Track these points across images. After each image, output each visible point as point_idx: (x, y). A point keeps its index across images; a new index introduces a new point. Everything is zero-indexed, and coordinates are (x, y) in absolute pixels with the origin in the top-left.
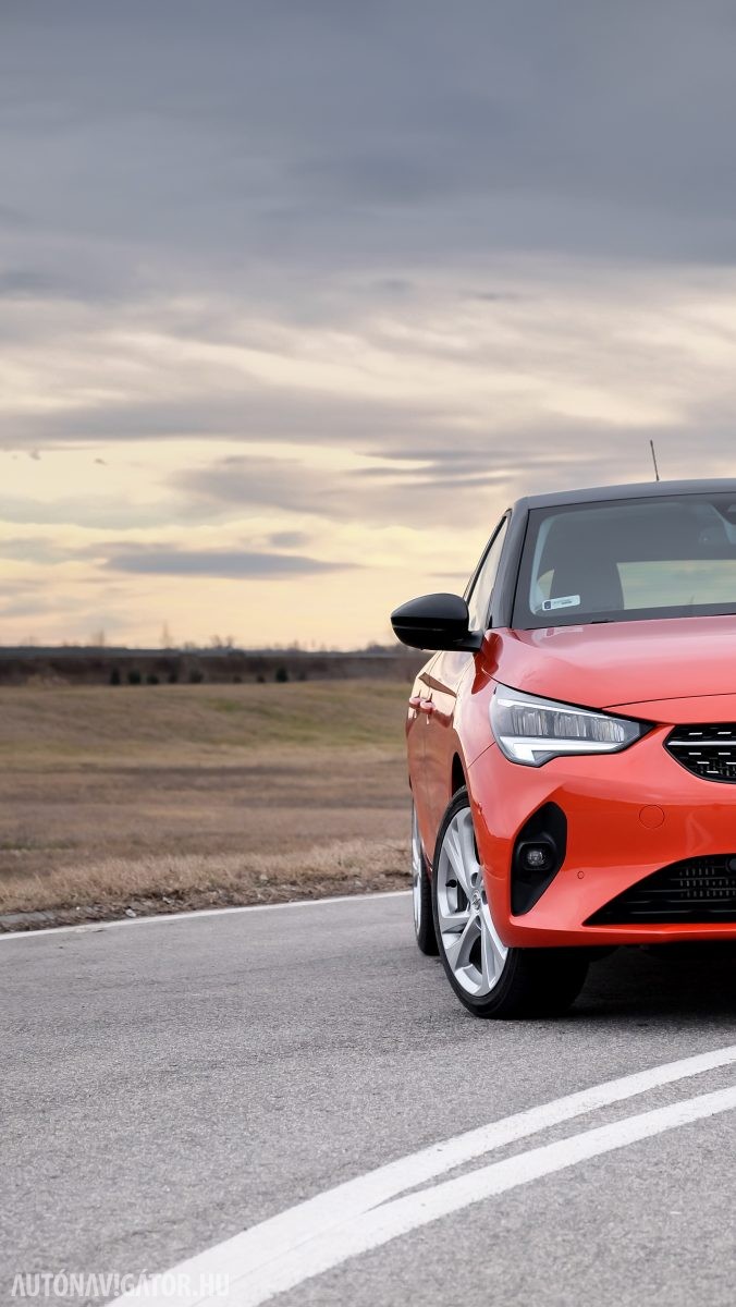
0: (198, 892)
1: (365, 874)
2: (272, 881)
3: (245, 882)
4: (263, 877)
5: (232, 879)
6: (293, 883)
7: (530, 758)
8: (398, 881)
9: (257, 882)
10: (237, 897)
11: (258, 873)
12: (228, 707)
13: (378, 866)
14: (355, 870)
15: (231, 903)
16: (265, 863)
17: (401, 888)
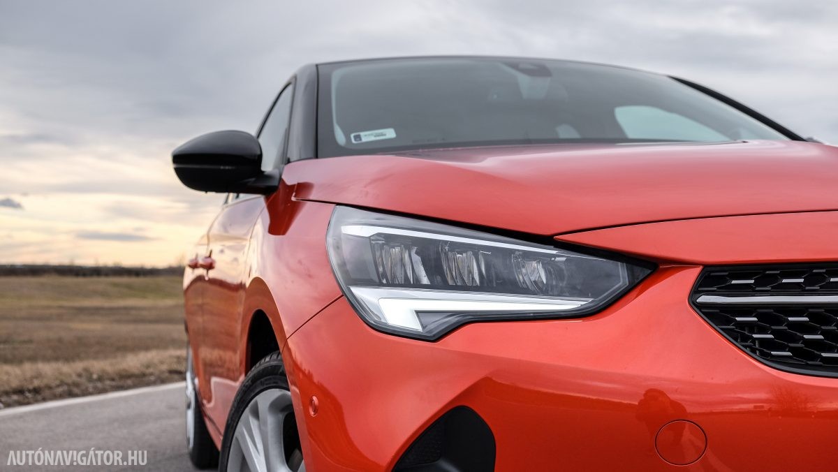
0: (50, 388)
1: (157, 373)
2: (100, 379)
3: (83, 380)
4: (95, 376)
5: (75, 378)
6: (113, 380)
7: (414, 325)
8: (176, 376)
9: (90, 379)
10: (76, 390)
11: (91, 374)
12: (115, 285)
13: (164, 367)
14: (151, 370)
15: (71, 395)
16: (99, 366)
17: (176, 381)
